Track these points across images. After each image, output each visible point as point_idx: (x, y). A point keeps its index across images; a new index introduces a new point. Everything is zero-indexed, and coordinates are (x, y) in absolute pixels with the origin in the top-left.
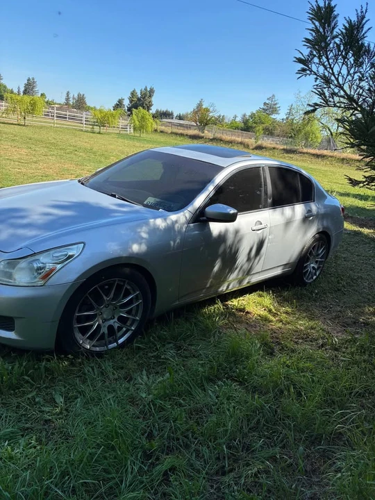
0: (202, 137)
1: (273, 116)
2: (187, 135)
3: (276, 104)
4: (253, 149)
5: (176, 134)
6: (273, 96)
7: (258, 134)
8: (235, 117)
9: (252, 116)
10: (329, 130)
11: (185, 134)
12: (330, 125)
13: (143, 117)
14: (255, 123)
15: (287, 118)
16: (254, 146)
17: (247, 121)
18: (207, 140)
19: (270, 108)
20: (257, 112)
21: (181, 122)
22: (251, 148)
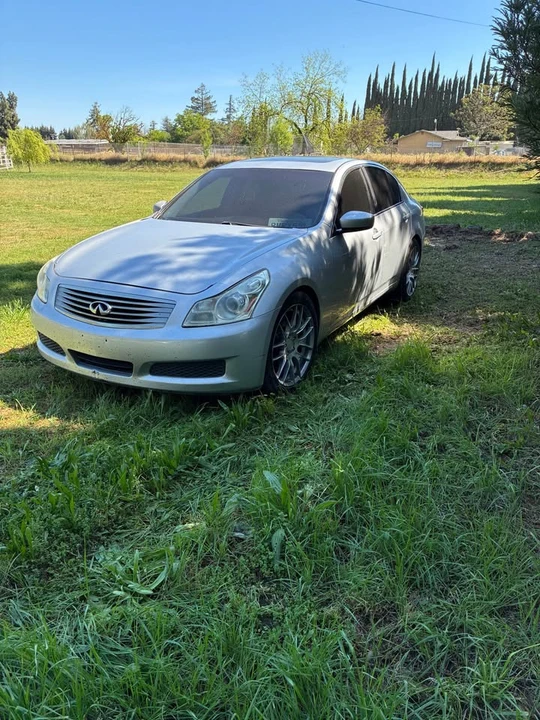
0: (125, 161)
1: (209, 117)
2: (100, 160)
3: (208, 98)
4: (204, 167)
5: (83, 161)
6: (203, 86)
7: (205, 145)
8: (154, 124)
9: (180, 119)
10: (296, 126)
11: (97, 158)
12: (295, 119)
13: (27, 141)
14: (186, 130)
15: (228, 117)
16: (205, 162)
17: (175, 128)
18: (134, 164)
19: (203, 106)
20: (186, 112)
21: (73, 142)
22: (201, 165)
